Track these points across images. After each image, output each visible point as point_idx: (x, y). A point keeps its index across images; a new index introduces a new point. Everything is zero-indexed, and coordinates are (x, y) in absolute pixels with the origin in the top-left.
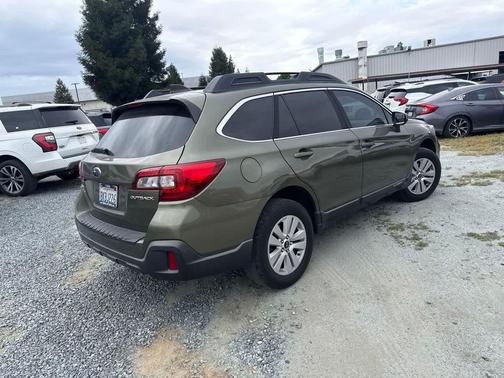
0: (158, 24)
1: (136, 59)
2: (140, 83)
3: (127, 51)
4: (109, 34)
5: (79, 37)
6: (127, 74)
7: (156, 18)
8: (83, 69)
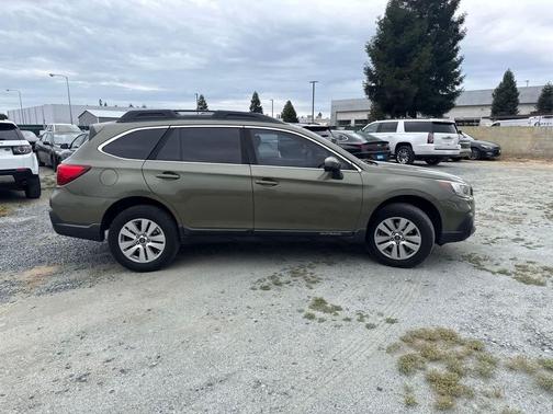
0: (462, 28)
1: (417, 69)
2: (417, 95)
3: (411, 61)
4: (396, 43)
5: (369, 48)
6: (403, 85)
7: (461, 21)
8: (365, 79)
